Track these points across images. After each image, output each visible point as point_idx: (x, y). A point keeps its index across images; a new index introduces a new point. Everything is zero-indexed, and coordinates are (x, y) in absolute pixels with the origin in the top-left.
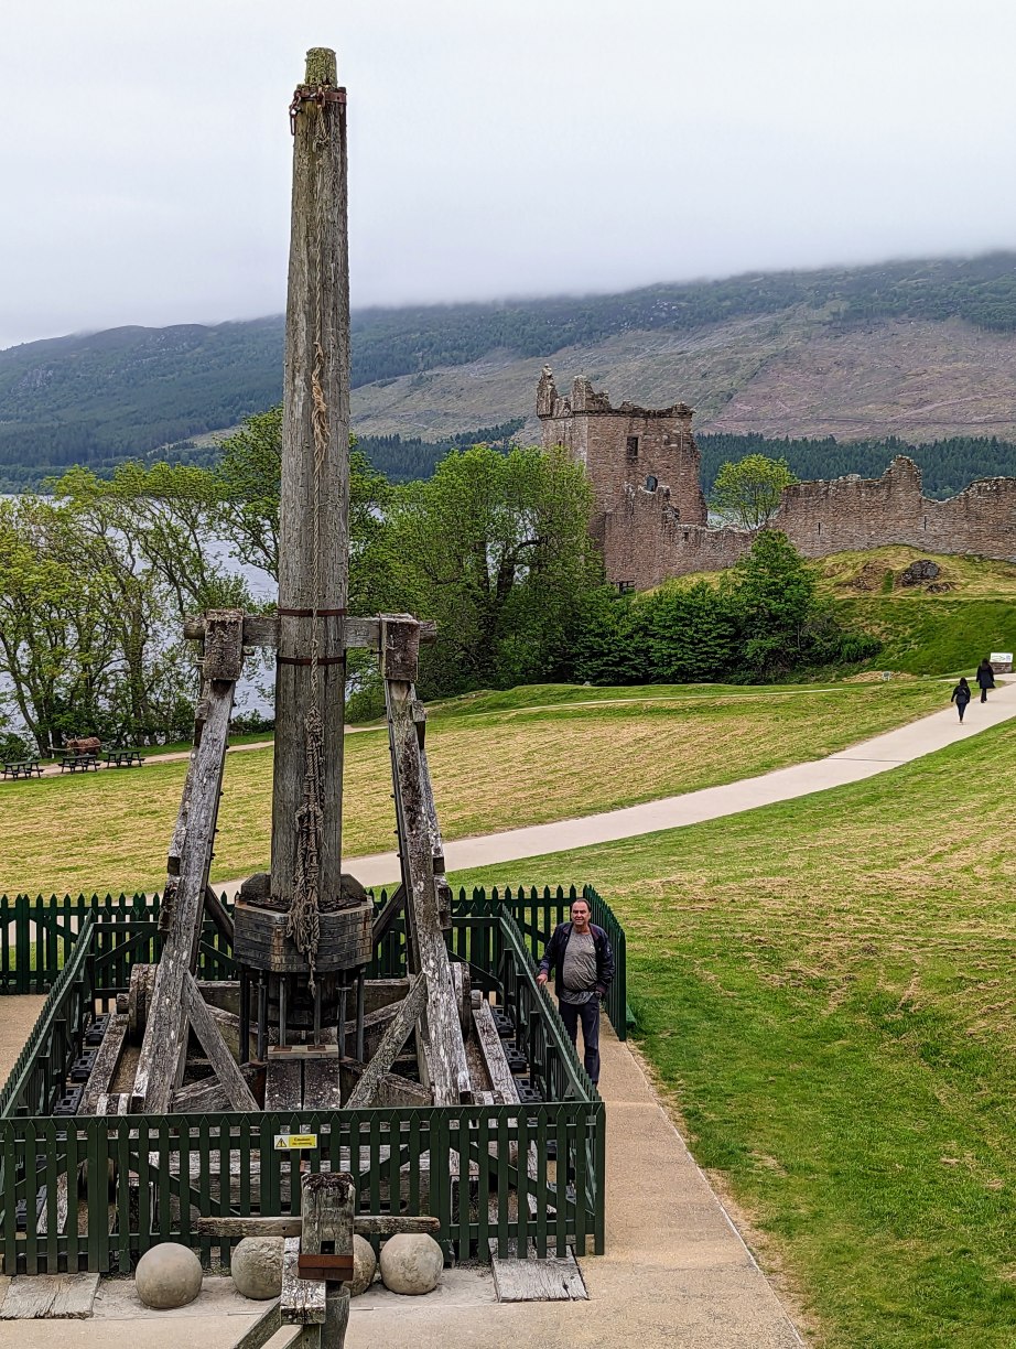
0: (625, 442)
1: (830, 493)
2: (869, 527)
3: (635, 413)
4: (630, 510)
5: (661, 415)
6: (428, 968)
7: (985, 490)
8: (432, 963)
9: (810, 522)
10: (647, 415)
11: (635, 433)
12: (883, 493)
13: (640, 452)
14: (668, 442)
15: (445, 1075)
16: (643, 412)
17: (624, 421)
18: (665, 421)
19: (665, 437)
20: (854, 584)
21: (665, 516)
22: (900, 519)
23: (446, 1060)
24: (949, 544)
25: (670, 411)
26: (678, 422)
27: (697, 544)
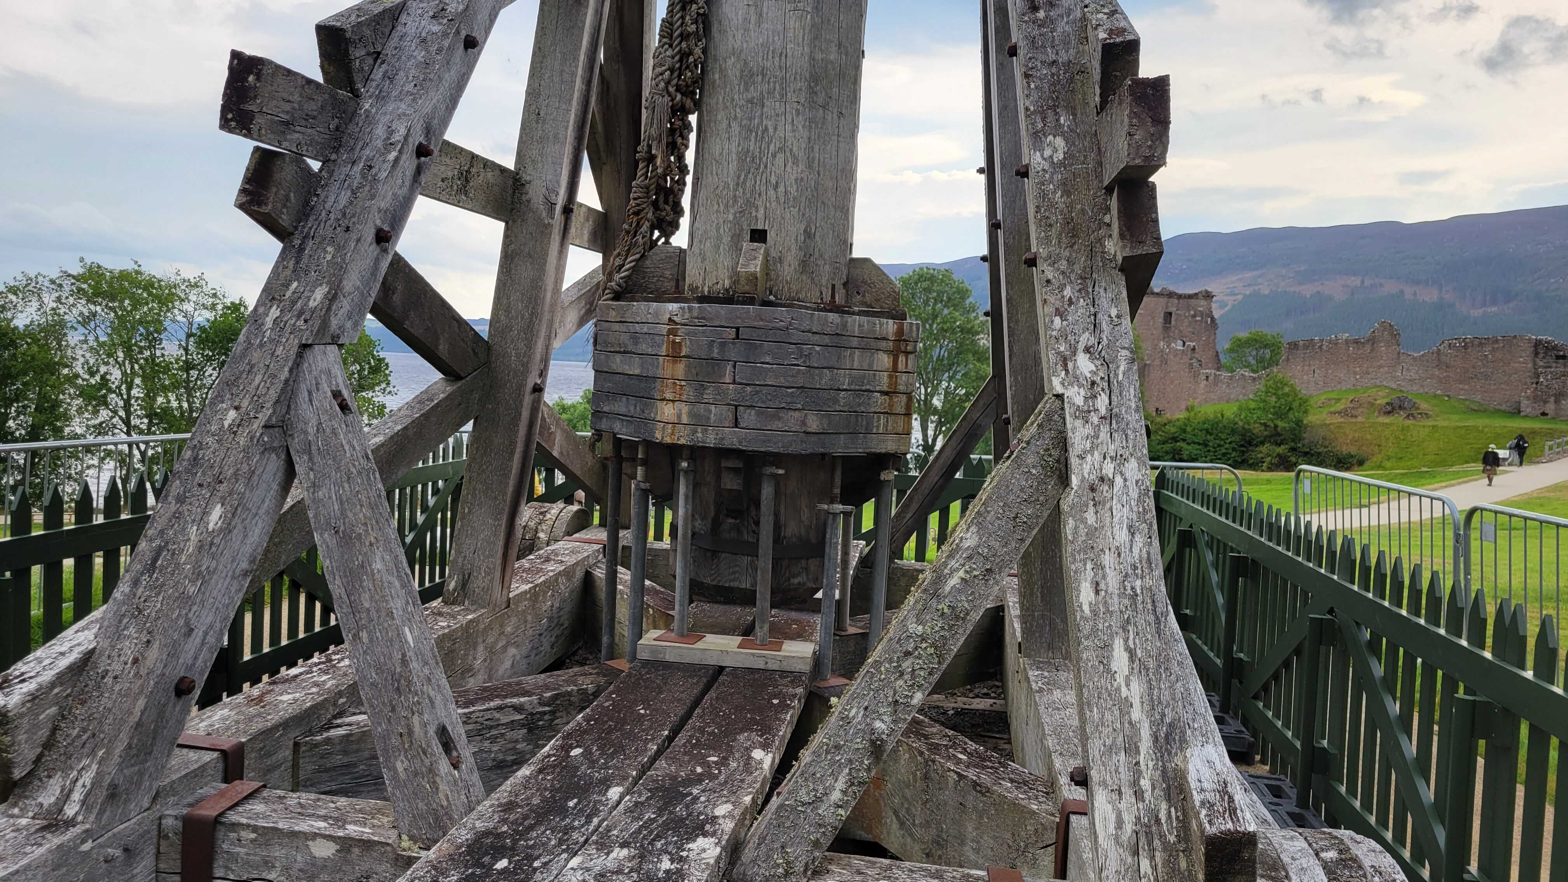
0: (1162, 315)
1: (1324, 347)
2: (1355, 373)
3: (1171, 295)
4: (1164, 361)
5: (1190, 297)
6: (1074, 379)
7: (1455, 346)
8: (1085, 365)
9: (1306, 368)
10: (1180, 297)
11: (1170, 309)
12: (1368, 348)
13: (1173, 323)
14: (1194, 316)
15: (1132, 748)
16: (1176, 294)
17: (1163, 301)
18: (1193, 302)
19: (1192, 312)
20: (1343, 413)
21: (1191, 365)
22: (1380, 367)
23: (1135, 691)
24: (1422, 386)
25: (1196, 294)
26: (1203, 303)
27: (1216, 383)
